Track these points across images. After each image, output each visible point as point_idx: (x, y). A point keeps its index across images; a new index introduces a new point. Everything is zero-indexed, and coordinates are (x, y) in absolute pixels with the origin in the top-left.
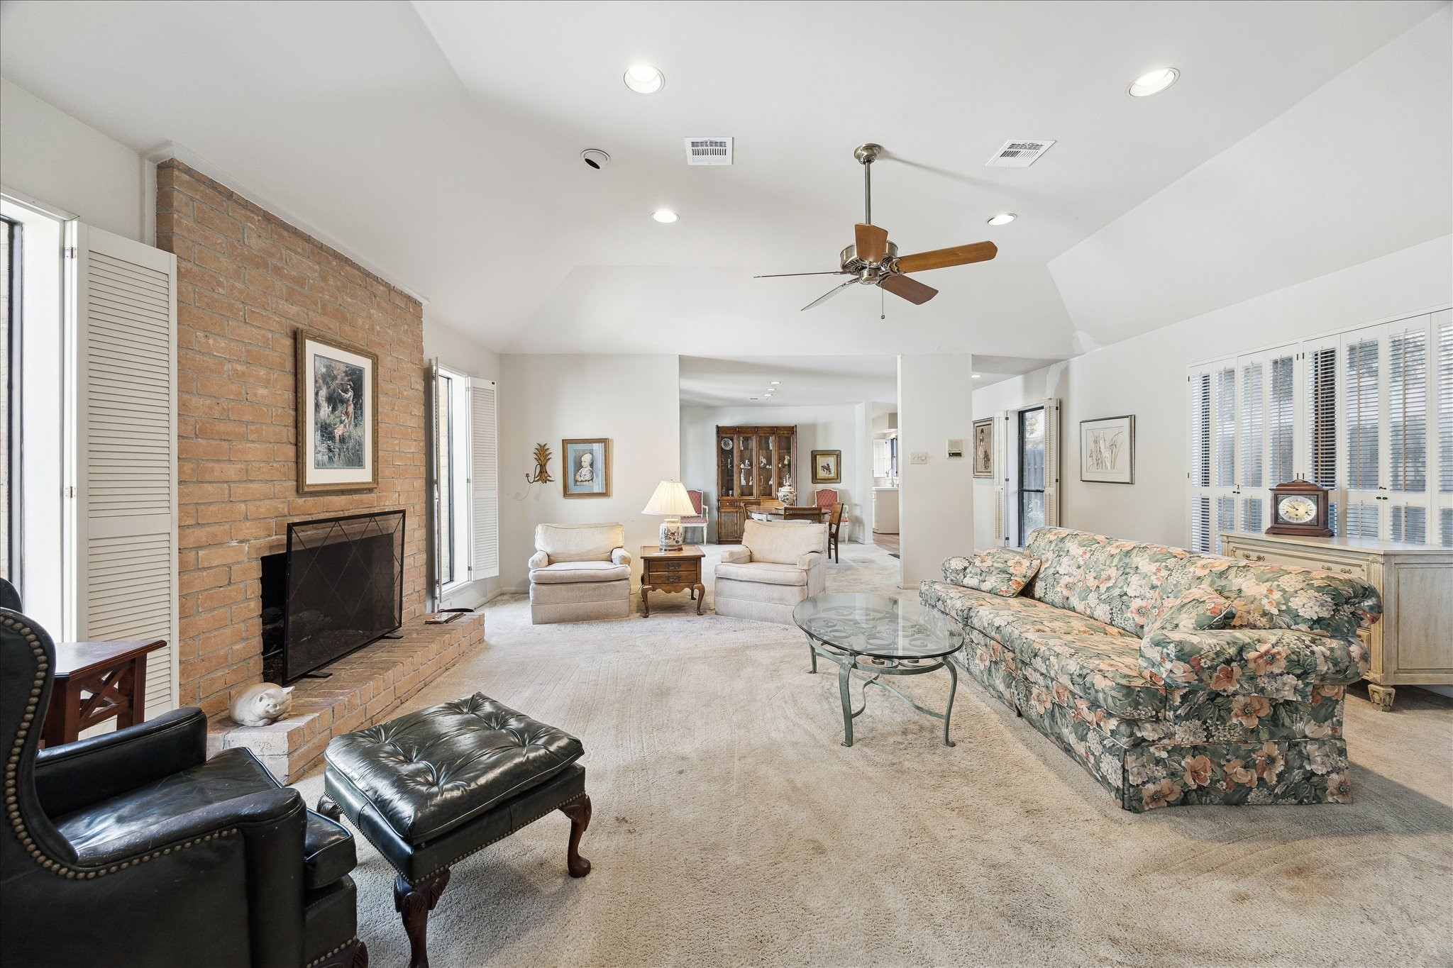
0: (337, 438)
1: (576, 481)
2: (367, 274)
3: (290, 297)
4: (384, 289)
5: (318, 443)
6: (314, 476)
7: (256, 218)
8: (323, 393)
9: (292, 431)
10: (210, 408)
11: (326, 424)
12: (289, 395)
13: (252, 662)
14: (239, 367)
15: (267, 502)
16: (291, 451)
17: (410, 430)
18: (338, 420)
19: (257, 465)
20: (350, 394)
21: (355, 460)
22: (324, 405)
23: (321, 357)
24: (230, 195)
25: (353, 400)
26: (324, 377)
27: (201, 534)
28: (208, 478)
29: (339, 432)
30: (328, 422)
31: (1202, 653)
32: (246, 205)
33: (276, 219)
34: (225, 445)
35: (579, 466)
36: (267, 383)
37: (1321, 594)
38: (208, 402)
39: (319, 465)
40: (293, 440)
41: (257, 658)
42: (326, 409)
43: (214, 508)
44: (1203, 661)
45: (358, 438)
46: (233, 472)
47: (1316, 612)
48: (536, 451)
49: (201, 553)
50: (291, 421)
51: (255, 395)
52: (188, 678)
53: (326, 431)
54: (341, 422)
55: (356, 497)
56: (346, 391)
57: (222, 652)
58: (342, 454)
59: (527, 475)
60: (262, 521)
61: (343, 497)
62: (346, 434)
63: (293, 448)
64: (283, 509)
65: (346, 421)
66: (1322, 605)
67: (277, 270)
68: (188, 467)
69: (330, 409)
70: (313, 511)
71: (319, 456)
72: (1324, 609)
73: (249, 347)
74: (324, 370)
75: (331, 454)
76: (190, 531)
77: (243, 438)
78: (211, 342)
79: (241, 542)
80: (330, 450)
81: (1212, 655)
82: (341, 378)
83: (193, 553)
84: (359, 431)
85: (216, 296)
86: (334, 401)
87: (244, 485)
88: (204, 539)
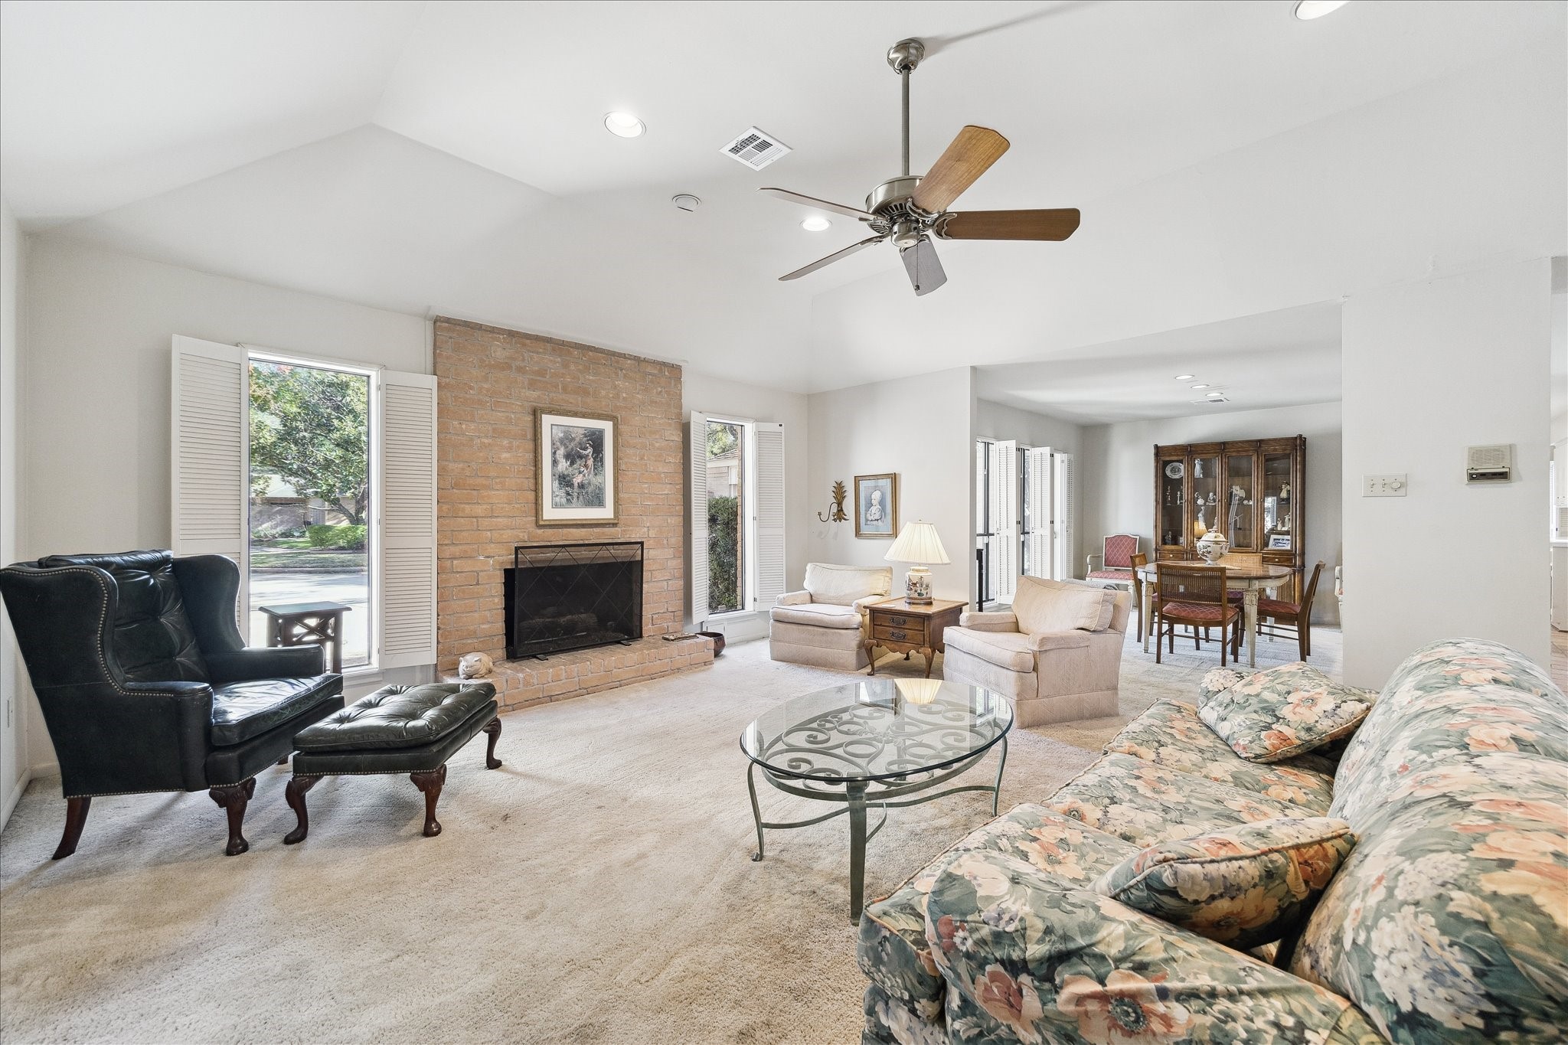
0: (576, 485)
1: (867, 520)
2: (614, 354)
3: (532, 385)
4: (633, 362)
5: (555, 489)
6: (549, 513)
7: (501, 337)
8: (561, 452)
9: (532, 481)
10: (463, 469)
11: (564, 475)
12: (531, 456)
13: (496, 639)
14: (486, 441)
15: (509, 531)
16: (531, 496)
17: (663, 475)
18: (577, 471)
19: (501, 506)
20: (590, 450)
21: (597, 500)
22: (562, 460)
23: (557, 425)
24: (477, 327)
25: (592, 455)
26: (562, 441)
27: (456, 550)
28: (460, 515)
29: (578, 480)
30: (566, 473)
31: (969, 918)
32: (493, 330)
33: (517, 333)
34: (475, 493)
35: (870, 505)
36: (510, 449)
37: (1446, 940)
38: (461, 465)
39: (555, 505)
40: (533, 488)
41: (500, 637)
42: (563, 465)
43: (465, 534)
44: (961, 934)
45: (598, 484)
46: (480, 511)
47: (1412, 991)
48: (835, 490)
49: (455, 562)
50: (531, 474)
51: (499, 458)
52: (446, 639)
53: (564, 480)
54: (580, 473)
55: (597, 529)
56: (585, 449)
57: (472, 628)
58: (581, 497)
59: (820, 514)
60: (505, 544)
61: (583, 530)
62: (586, 482)
63: (533, 493)
64: (524, 536)
65: (585, 471)
66: (1436, 976)
67: (520, 370)
68: (445, 507)
69: (569, 463)
70: (552, 539)
71: (558, 499)
72: (1441, 992)
73: (494, 426)
74: (561, 435)
75: (569, 497)
76: (446, 547)
77: (487, 487)
78: (464, 426)
79: (488, 557)
80: (568, 494)
81: (985, 931)
82: (580, 439)
83: (449, 562)
84: (599, 479)
85: (468, 396)
86: (572, 457)
87: (489, 519)
88: (458, 554)
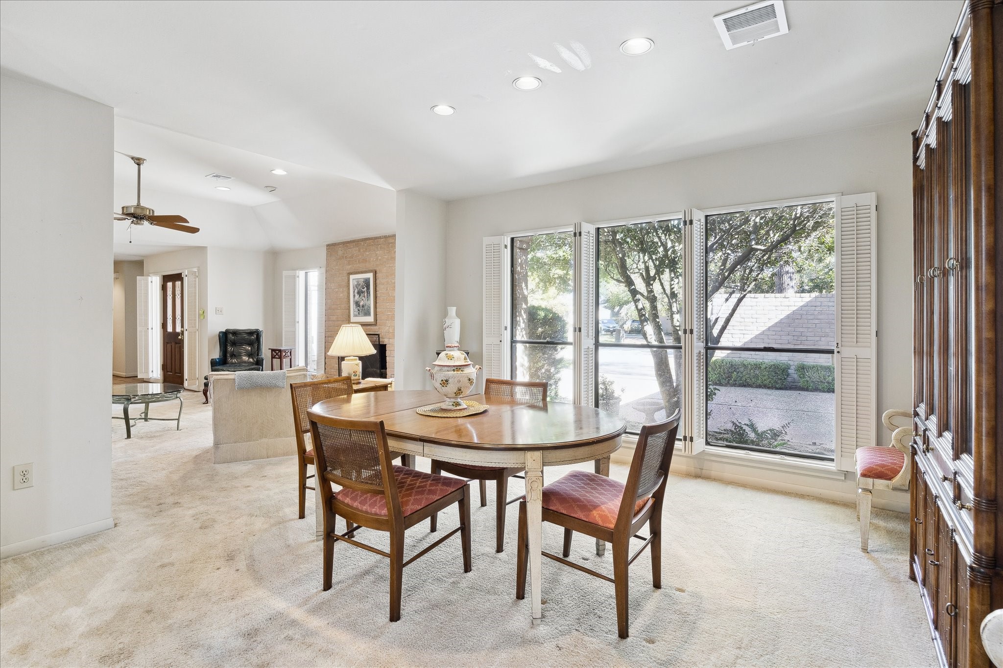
0: (361, 306)
3: (348, 263)
4: (384, 239)
5: (355, 308)
6: (353, 319)
8: (356, 291)
10: (330, 302)
12: (346, 294)
14: (337, 290)
18: (361, 299)
19: (340, 316)
20: (366, 289)
21: (367, 313)
22: (356, 295)
23: (355, 279)
25: (366, 291)
26: (356, 286)
29: (361, 304)
30: (358, 300)
34: (333, 311)
36: (342, 292)
39: (355, 316)
40: (346, 308)
42: (357, 296)
45: (369, 307)
46: (335, 318)
50: (347, 302)
51: (340, 296)
53: (357, 304)
55: (369, 327)
56: (364, 288)
58: (363, 312)
62: (364, 304)
63: (348, 310)
65: (364, 299)
67: (346, 258)
69: (359, 296)
71: (355, 313)
73: (339, 283)
74: (356, 283)
75: (359, 312)
77: (337, 309)
78: (331, 285)
80: (359, 310)
82: (362, 283)
84: (369, 302)
85: (332, 273)
86: (360, 293)
